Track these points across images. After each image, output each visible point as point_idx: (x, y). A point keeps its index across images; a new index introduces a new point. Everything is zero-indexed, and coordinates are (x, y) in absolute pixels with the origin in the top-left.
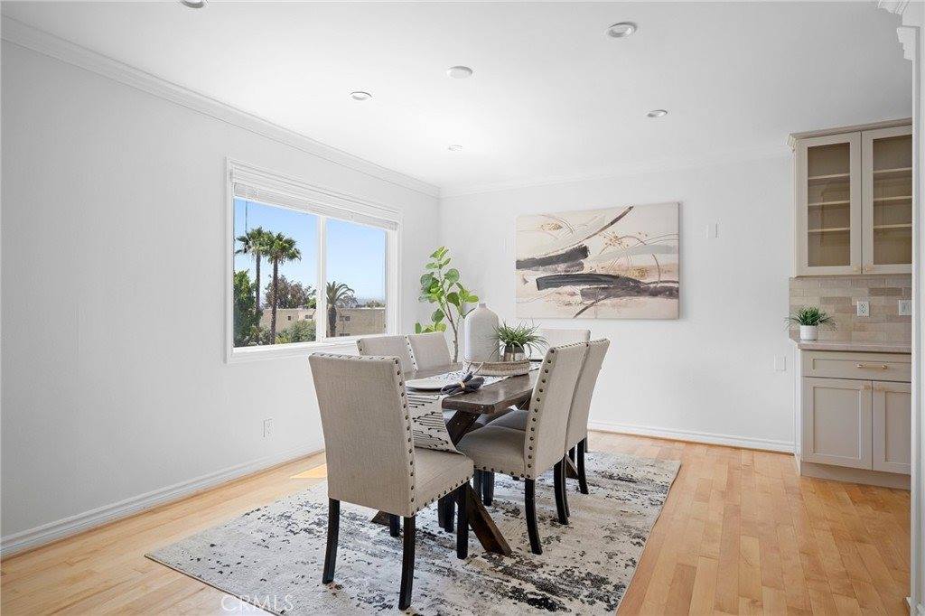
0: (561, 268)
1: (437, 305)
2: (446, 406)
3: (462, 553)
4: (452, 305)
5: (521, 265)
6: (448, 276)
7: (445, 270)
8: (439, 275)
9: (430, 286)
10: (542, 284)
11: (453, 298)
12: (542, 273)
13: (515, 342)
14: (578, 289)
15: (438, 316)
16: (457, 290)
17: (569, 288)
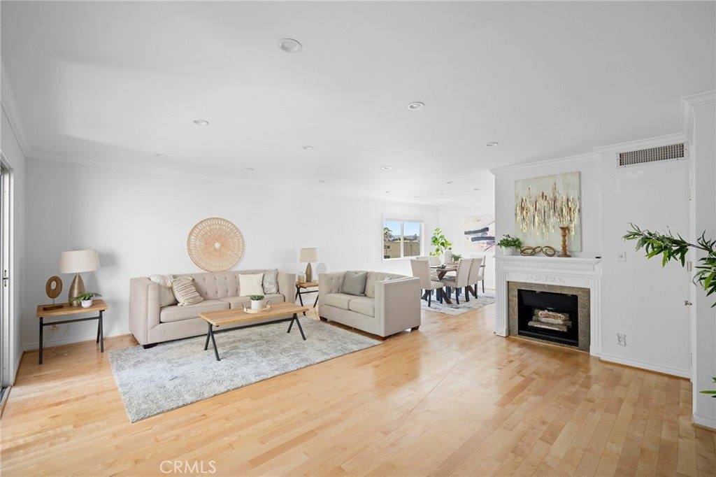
0: (480, 235)
1: (437, 247)
2: (437, 271)
3: (441, 303)
4: (442, 247)
5: (466, 233)
6: (440, 237)
7: (440, 235)
8: (438, 237)
9: (435, 240)
10: (474, 239)
11: (442, 244)
12: (473, 236)
13: (456, 258)
14: (485, 241)
15: (438, 250)
16: (443, 241)
17: (482, 241)
